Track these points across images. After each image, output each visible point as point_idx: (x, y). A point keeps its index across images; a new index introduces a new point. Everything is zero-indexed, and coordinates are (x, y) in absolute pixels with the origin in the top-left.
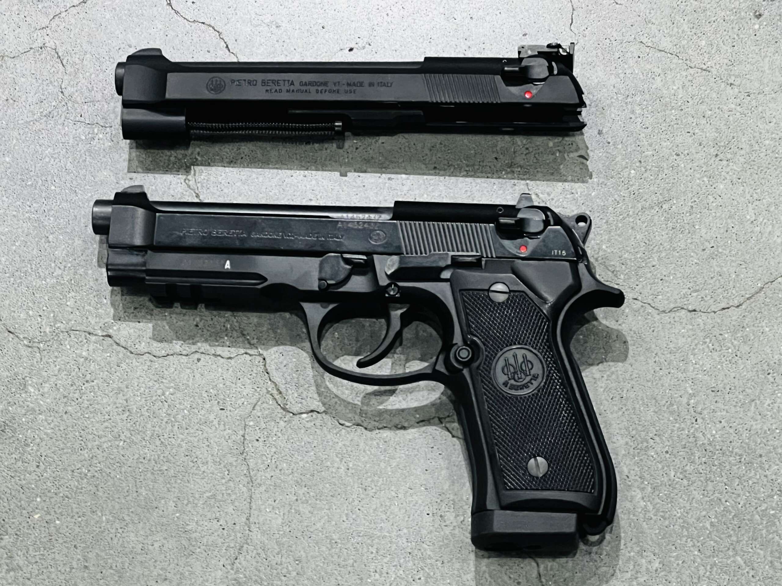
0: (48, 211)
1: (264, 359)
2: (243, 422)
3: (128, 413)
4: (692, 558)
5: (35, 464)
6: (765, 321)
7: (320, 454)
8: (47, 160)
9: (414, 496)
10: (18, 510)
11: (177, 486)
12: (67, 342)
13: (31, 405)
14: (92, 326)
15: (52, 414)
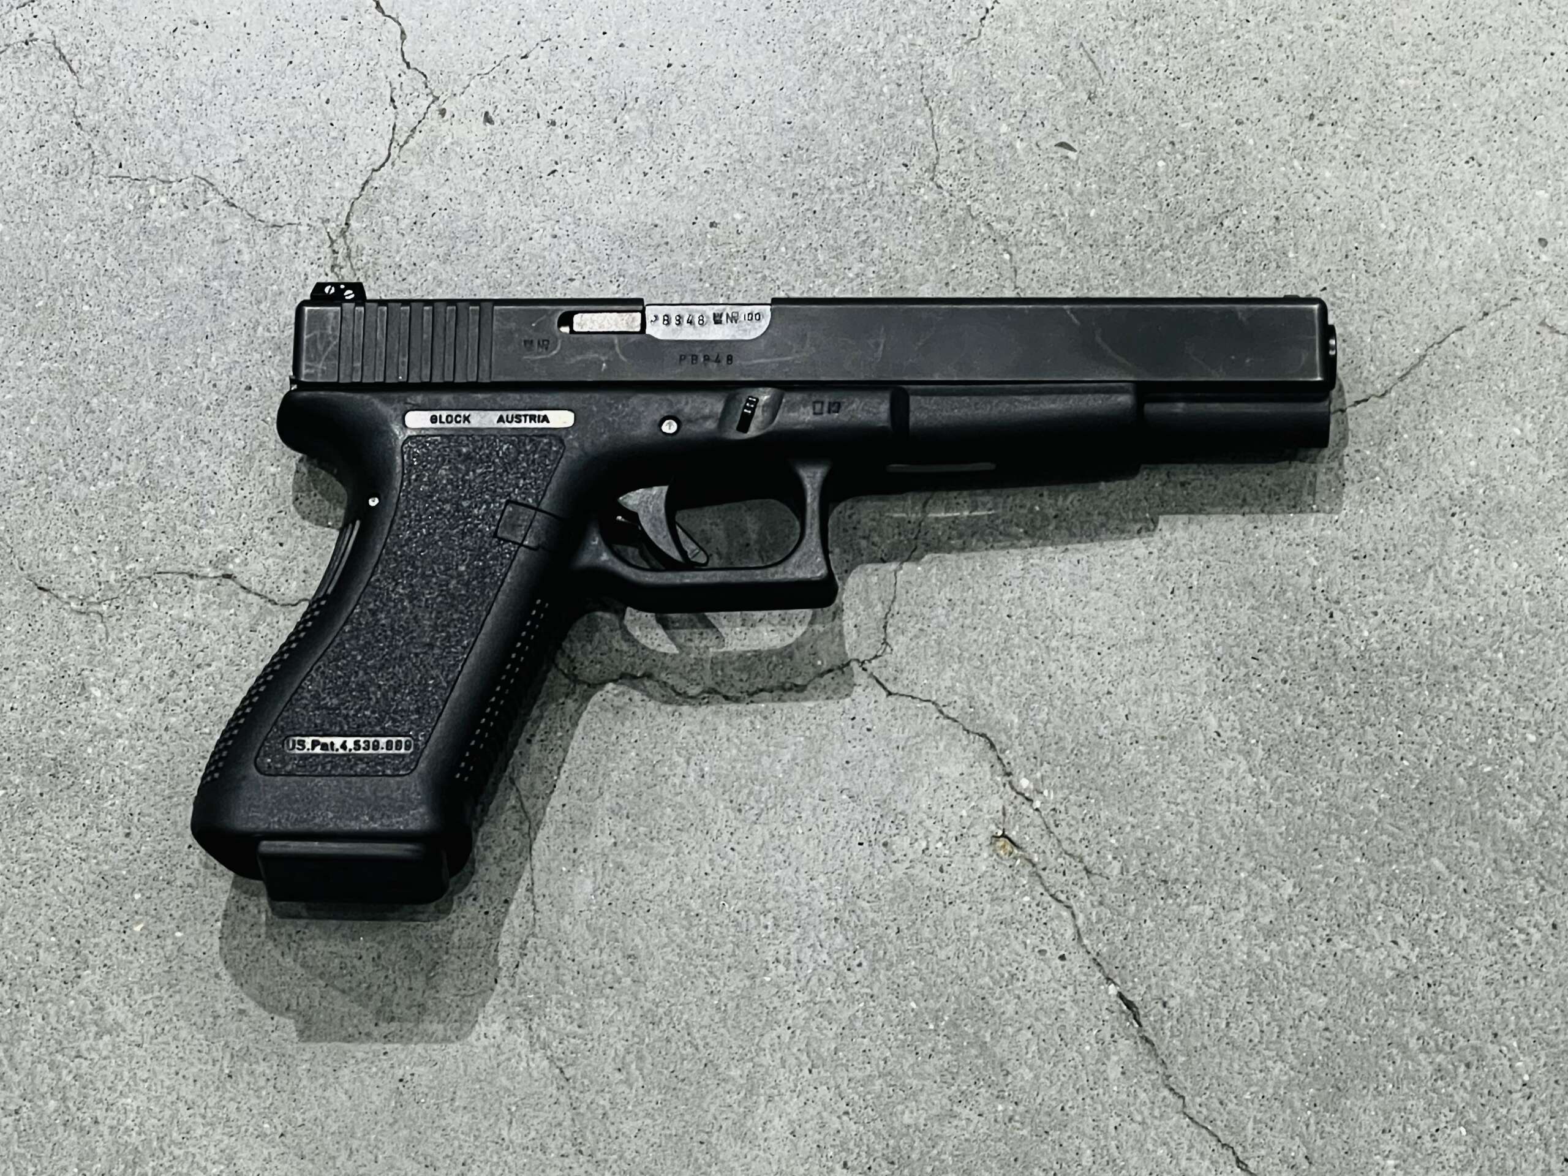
0: (83, 350)
4: (1352, 869)
5: (121, 831)
6: (1436, 417)
7: (648, 753)
8: (68, 256)
9: (831, 813)
10: (103, 922)
12: (151, 597)
13: (99, 722)
14: (193, 561)
15: (142, 735)
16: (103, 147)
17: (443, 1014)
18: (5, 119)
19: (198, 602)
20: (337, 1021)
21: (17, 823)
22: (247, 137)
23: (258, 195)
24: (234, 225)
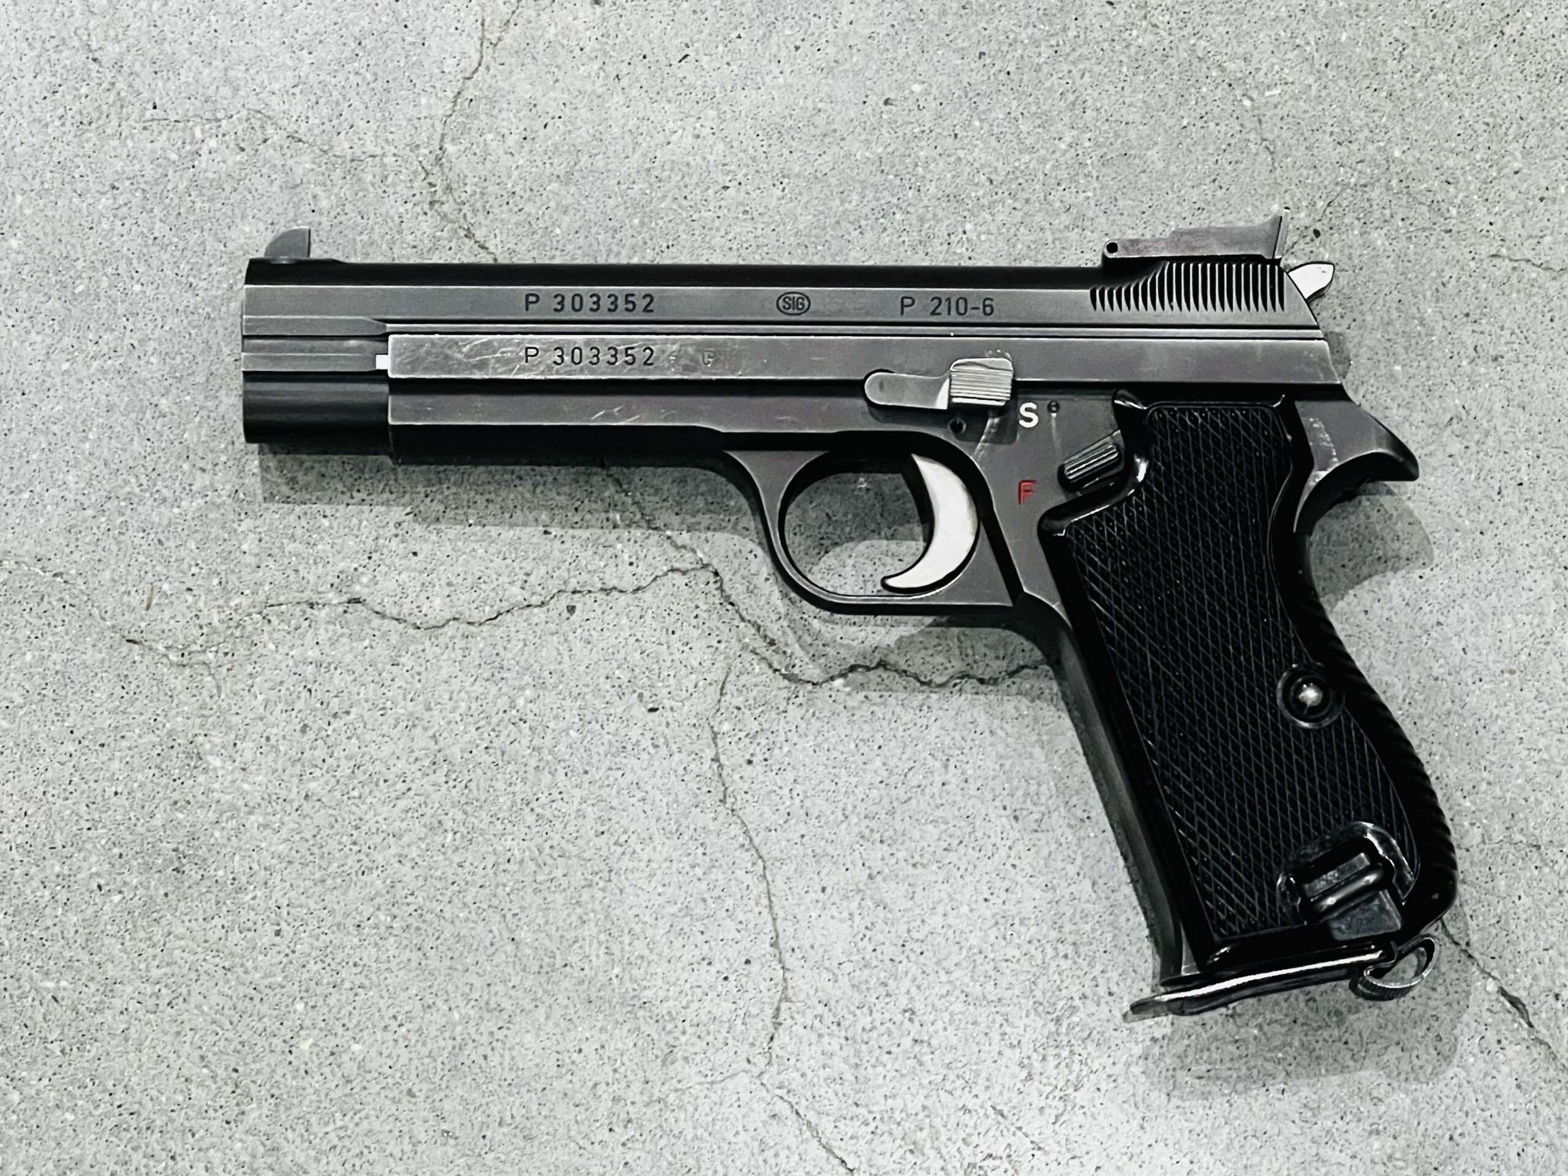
0: (140, 341)
1: (716, 574)
2: (707, 728)
3: (445, 770)
5: (270, 929)
7: (895, 759)
8: (106, 225)
10: (262, 1042)
11: (598, 907)
12: (266, 636)
13: (225, 798)
14: (310, 587)
15: (278, 808)
16: (130, 86)
17: (691, 1109)
18: (5, 63)
19: (323, 636)
20: (562, 1131)
21: (142, 934)
22: (305, 52)
23: (328, 126)
24: (304, 163)
